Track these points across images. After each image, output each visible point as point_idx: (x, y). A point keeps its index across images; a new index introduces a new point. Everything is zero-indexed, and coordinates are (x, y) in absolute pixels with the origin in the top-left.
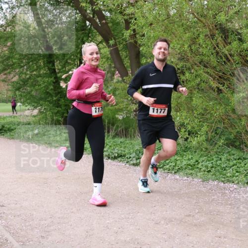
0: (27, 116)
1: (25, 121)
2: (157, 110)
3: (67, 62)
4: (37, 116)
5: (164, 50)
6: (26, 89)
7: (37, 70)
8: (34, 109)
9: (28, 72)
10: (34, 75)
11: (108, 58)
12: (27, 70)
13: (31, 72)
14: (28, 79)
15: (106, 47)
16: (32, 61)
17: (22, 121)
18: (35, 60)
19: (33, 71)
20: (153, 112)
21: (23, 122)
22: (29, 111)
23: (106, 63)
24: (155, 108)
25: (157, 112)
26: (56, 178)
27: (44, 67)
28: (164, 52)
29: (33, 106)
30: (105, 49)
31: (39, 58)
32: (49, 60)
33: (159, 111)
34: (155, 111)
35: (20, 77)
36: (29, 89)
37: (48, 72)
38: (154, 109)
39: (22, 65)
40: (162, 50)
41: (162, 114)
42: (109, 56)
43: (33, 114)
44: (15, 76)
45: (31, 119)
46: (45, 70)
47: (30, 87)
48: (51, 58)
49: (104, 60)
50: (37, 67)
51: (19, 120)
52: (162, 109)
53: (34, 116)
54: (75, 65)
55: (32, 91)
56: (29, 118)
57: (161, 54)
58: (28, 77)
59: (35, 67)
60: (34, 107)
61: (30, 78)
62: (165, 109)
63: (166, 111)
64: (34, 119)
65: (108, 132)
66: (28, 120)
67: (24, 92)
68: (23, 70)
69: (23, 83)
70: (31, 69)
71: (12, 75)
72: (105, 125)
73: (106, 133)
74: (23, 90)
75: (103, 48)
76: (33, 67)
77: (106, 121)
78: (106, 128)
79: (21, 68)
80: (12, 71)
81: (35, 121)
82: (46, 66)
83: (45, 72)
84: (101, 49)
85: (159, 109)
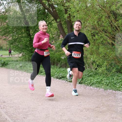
0: (16, 57)
1: (15, 60)
2: (76, 54)
3: (36, 30)
4: (21, 57)
6: (15, 44)
7: (21, 34)
8: (20, 54)
12: (16, 35)
13: (18, 35)
14: (17, 39)
16: (18, 30)
17: (14, 59)
18: (20, 29)
19: (19, 35)
20: (74, 55)
22: (17, 55)
23: (56, 30)
24: (75, 54)
25: (76, 56)
28: (79, 27)
29: (19, 52)
31: (22, 28)
34: (75, 55)
35: (13, 38)
36: (17, 43)
37: (27, 35)
38: (74, 54)
39: (14, 32)
40: (78, 26)
44: (10, 37)
46: (25, 34)
47: (18, 43)
48: (28, 28)
50: (21, 32)
51: (12, 59)
53: (20, 57)
55: (18, 44)
56: (17, 58)
61: (17, 38)
64: (20, 58)
65: (57, 65)
66: (17, 59)
67: (15, 45)
68: (14, 34)
69: (14, 41)
70: (18, 34)
71: (9, 37)
72: (55, 62)
73: (56, 66)
74: (14, 44)
75: (54, 23)
76: (19, 33)
77: (56, 60)
78: (56, 63)
79: (13, 33)
80: (9, 35)
81: (20, 60)
82: (26, 32)
83: (25, 35)
84: (53, 24)
85: (77, 54)
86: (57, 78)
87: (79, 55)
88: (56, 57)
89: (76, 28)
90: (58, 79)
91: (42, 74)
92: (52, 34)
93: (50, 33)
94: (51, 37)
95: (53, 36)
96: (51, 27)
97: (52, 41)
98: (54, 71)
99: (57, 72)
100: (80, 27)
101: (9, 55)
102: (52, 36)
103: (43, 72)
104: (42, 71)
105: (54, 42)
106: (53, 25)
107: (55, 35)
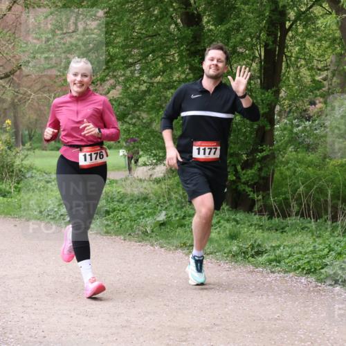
0: (141, 180)
1: (136, 192)
2: (204, 149)
3: (234, 51)
4: (164, 179)
5: (218, 61)
6: (138, 118)
7: (164, 72)
8: (156, 164)
9: (145, 78)
10: (158, 83)
11: (334, 40)
12: (141, 74)
13: (151, 77)
14: (145, 93)
15: (331, 13)
16: (153, 51)
17: (129, 191)
18: (161, 49)
19: (155, 76)
21: (132, 195)
22: (145, 168)
23: (330, 51)
24: (202, 148)
25: (204, 154)
26: (207, 328)
27: (182, 64)
28: (217, 65)
29: (155, 155)
30: (329, 17)
31: (169, 44)
32: (193, 49)
33: (207, 151)
34: (202, 151)
35: (126, 89)
36: (144, 115)
37: (191, 75)
38: (199, 149)
39: (130, 61)
40: (215, 62)
41: (212, 156)
42: (338, 34)
43: (154, 177)
44: (113, 87)
45: (150, 188)
46: (184, 72)
47: (148, 113)
48: (198, 43)
49: (326, 44)
50: (165, 64)
51: (123, 191)
52: (211, 149)
53: (158, 181)
54: (255, 57)
55: (152, 121)
56: (145, 184)
57: (213, 68)
58: (143, 88)
59: (161, 64)
60: (158, 160)
61: (148, 91)
62: (216, 149)
63: (218, 152)
64: (156, 186)
65: (334, 219)
66: (142, 190)
67: (134, 125)
68: (132, 72)
69: (132, 103)
70: (150, 70)
71: (107, 85)
72: (326, 201)
73: (329, 223)
74: (131, 119)
75: (322, 16)
76: (156, 64)
77: (330, 192)
78: (330, 210)
79: (127, 67)
80: (108, 75)
81: (159, 192)
82: (187, 62)
83: (183, 76)
84: (318, 18)
85: (207, 148)
86: (336, 282)
87: (213, 151)
88: (332, 181)
89: (210, 68)
90: (338, 288)
91: (261, 259)
92: (311, 69)
93: (303, 62)
94: (307, 80)
95: (318, 78)
96: (308, 36)
97: (313, 103)
98: (321, 247)
99: (333, 253)
100: (220, 65)
101: (130, 169)
102: (312, 76)
103: (266, 252)
104: (259, 245)
105: (319, 106)
106: (320, 23)
107: (325, 74)
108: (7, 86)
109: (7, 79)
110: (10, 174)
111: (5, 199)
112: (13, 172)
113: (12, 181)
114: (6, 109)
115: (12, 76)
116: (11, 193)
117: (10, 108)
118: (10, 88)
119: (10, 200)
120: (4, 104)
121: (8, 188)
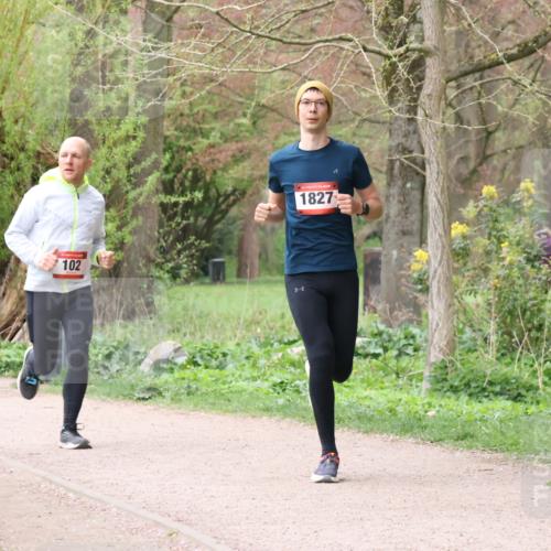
108: (526, 82)
109: (527, 61)
110: (534, 334)
111: (520, 407)
112: (540, 328)
113: (538, 357)
114: (521, 147)
115: (540, 52)
116: (537, 388)
117: (531, 144)
118: (535, 87)
119: (533, 409)
120: (517, 133)
121: (526, 376)
